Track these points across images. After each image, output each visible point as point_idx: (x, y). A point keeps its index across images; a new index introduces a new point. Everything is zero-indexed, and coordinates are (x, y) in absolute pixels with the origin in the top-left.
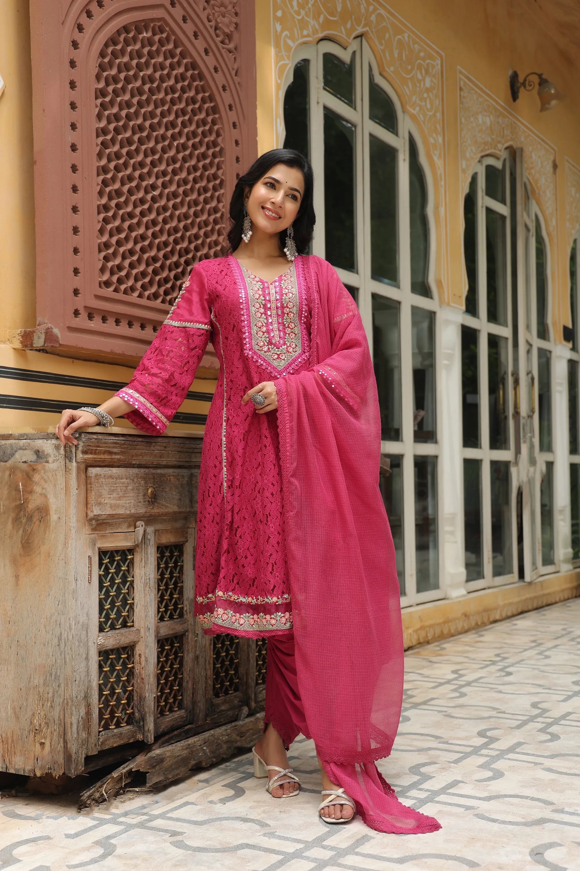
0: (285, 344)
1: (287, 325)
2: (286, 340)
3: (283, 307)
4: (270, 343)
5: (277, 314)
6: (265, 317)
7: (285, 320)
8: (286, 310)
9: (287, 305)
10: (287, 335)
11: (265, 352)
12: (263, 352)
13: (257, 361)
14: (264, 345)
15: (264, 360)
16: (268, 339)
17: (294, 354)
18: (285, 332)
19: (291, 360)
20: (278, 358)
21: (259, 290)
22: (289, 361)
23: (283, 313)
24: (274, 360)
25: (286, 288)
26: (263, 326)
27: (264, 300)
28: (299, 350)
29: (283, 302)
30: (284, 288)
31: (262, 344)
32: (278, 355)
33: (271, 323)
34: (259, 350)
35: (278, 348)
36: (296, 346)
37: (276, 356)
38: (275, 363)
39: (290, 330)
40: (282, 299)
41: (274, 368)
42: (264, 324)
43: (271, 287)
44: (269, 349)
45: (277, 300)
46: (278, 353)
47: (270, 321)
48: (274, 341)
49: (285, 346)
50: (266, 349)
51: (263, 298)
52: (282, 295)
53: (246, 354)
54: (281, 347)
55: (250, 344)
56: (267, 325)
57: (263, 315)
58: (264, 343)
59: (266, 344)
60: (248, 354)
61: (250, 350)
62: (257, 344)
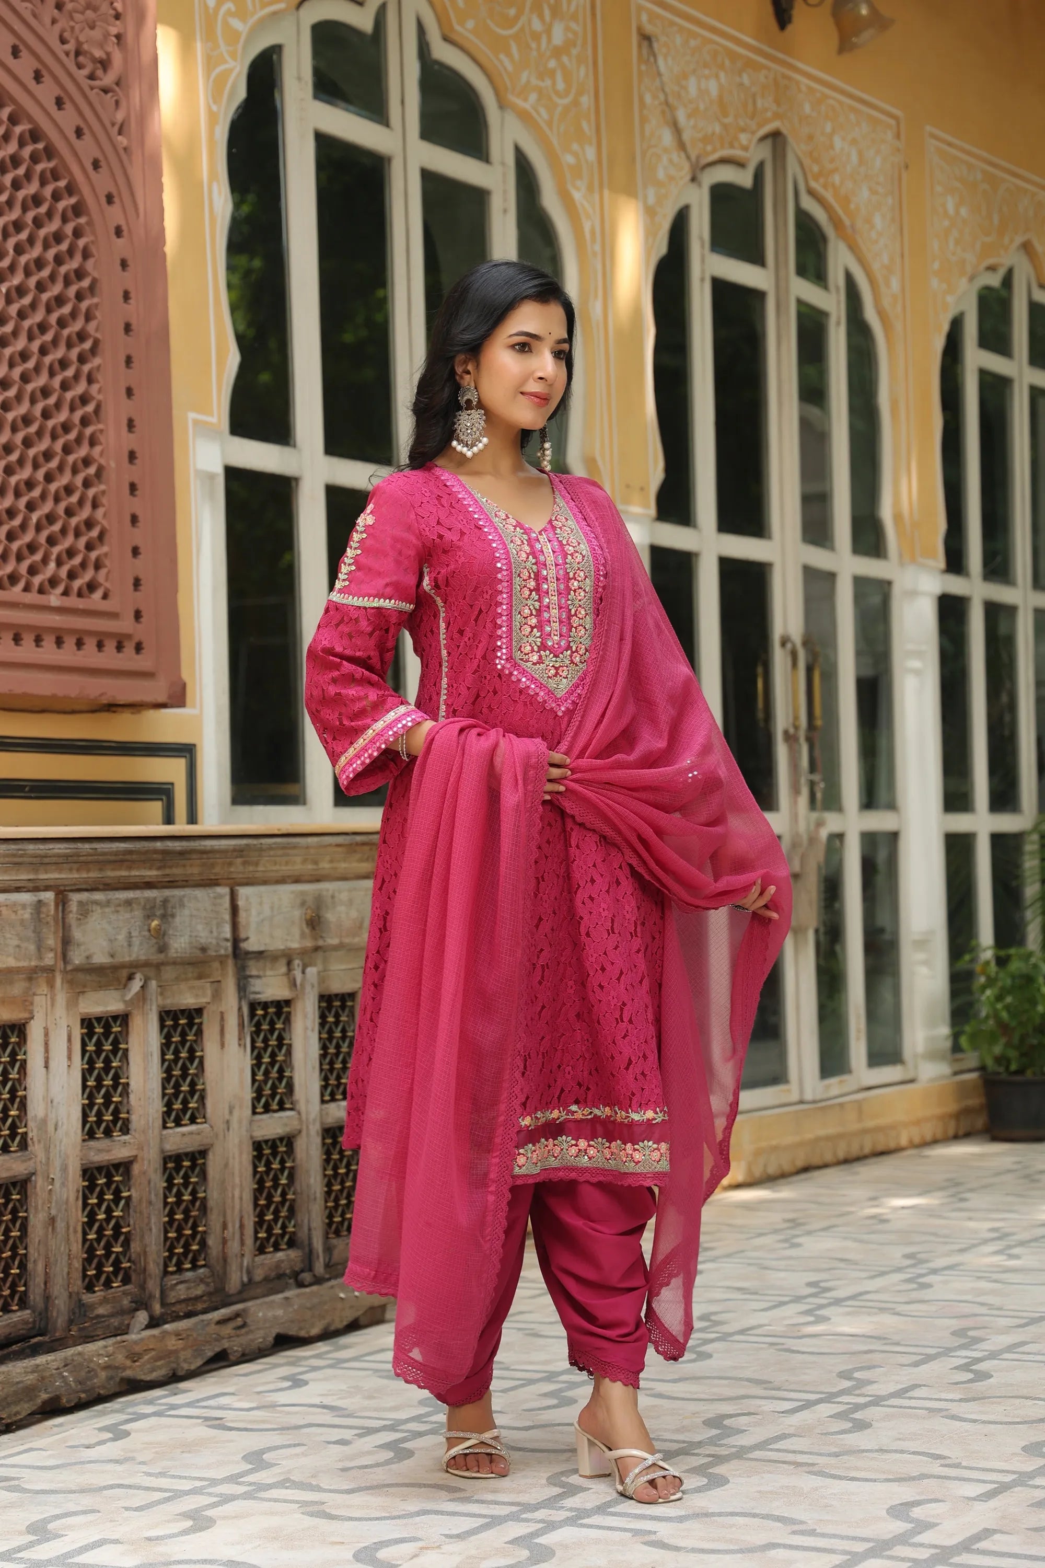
0: (568, 647)
1: (573, 612)
4: (544, 647)
7: (570, 602)
8: (573, 585)
10: (574, 630)
11: (534, 664)
12: (529, 664)
13: (519, 680)
14: (533, 651)
15: (533, 679)
16: (539, 640)
18: (570, 624)
19: (577, 677)
20: (556, 674)
21: (523, 542)
24: (550, 677)
26: (531, 614)
27: (536, 564)
31: (528, 648)
32: (557, 669)
34: (522, 659)
35: (557, 657)
37: (553, 671)
38: (552, 684)
39: (577, 620)
41: (550, 692)
42: (534, 612)
43: (541, 538)
44: (540, 657)
46: (557, 665)
48: (549, 643)
49: (569, 652)
50: (535, 658)
53: (499, 667)
54: (562, 653)
55: (510, 647)
56: (539, 612)
57: (534, 593)
58: (532, 648)
59: (536, 648)
60: (503, 667)
61: (507, 659)
62: (520, 649)
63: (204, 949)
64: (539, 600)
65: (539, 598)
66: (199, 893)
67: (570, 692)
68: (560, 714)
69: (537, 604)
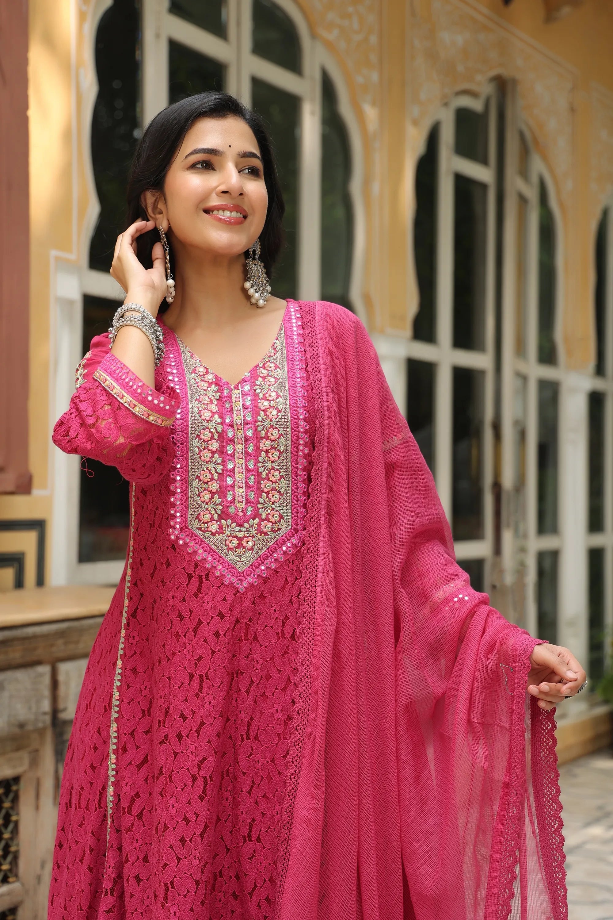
0: (256, 515)
1: (264, 475)
2: (259, 506)
3: (257, 438)
4: (224, 515)
5: (246, 452)
6: (220, 460)
7: (260, 465)
8: (265, 444)
9: (266, 433)
10: (264, 495)
11: (213, 534)
12: (207, 534)
13: (195, 552)
14: (212, 519)
15: (210, 551)
16: (220, 507)
17: (273, 535)
18: (259, 489)
19: (265, 549)
20: (239, 545)
21: (211, 402)
22: (261, 553)
23: (257, 449)
24: (232, 549)
25: (265, 398)
26: (212, 479)
27: (221, 423)
28: (286, 527)
29: (259, 428)
30: (261, 396)
31: (207, 517)
32: (240, 539)
33: (233, 471)
34: (200, 529)
35: (241, 526)
36: (281, 517)
37: (235, 542)
38: (232, 557)
39: (269, 484)
40: (257, 421)
41: (230, 567)
42: (216, 476)
43: (237, 393)
44: (221, 527)
45: (246, 423)
46: (240, 535)
47: (230, 466)
48: (232, 510)
49: (256, 521)
50: (214, 527)
51: (219, 421)
52: (256, 413)
53: (173, 537)
54: (248, 522)
55: (184, 516)
56: (222, 475)
57: (216, 455)
58: (212, 516)
59: (216, 517)
60: (178, 538)
61: (181, 529)
62: (197, 518)
63: (22, 726)
64: (224, 463)
65: (223, 461)
66: (21, 675)
67: (255, 566)
68: (242, 590)
69: (220, 468)
